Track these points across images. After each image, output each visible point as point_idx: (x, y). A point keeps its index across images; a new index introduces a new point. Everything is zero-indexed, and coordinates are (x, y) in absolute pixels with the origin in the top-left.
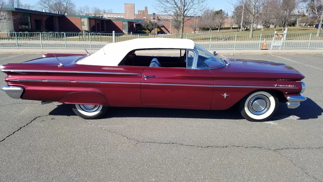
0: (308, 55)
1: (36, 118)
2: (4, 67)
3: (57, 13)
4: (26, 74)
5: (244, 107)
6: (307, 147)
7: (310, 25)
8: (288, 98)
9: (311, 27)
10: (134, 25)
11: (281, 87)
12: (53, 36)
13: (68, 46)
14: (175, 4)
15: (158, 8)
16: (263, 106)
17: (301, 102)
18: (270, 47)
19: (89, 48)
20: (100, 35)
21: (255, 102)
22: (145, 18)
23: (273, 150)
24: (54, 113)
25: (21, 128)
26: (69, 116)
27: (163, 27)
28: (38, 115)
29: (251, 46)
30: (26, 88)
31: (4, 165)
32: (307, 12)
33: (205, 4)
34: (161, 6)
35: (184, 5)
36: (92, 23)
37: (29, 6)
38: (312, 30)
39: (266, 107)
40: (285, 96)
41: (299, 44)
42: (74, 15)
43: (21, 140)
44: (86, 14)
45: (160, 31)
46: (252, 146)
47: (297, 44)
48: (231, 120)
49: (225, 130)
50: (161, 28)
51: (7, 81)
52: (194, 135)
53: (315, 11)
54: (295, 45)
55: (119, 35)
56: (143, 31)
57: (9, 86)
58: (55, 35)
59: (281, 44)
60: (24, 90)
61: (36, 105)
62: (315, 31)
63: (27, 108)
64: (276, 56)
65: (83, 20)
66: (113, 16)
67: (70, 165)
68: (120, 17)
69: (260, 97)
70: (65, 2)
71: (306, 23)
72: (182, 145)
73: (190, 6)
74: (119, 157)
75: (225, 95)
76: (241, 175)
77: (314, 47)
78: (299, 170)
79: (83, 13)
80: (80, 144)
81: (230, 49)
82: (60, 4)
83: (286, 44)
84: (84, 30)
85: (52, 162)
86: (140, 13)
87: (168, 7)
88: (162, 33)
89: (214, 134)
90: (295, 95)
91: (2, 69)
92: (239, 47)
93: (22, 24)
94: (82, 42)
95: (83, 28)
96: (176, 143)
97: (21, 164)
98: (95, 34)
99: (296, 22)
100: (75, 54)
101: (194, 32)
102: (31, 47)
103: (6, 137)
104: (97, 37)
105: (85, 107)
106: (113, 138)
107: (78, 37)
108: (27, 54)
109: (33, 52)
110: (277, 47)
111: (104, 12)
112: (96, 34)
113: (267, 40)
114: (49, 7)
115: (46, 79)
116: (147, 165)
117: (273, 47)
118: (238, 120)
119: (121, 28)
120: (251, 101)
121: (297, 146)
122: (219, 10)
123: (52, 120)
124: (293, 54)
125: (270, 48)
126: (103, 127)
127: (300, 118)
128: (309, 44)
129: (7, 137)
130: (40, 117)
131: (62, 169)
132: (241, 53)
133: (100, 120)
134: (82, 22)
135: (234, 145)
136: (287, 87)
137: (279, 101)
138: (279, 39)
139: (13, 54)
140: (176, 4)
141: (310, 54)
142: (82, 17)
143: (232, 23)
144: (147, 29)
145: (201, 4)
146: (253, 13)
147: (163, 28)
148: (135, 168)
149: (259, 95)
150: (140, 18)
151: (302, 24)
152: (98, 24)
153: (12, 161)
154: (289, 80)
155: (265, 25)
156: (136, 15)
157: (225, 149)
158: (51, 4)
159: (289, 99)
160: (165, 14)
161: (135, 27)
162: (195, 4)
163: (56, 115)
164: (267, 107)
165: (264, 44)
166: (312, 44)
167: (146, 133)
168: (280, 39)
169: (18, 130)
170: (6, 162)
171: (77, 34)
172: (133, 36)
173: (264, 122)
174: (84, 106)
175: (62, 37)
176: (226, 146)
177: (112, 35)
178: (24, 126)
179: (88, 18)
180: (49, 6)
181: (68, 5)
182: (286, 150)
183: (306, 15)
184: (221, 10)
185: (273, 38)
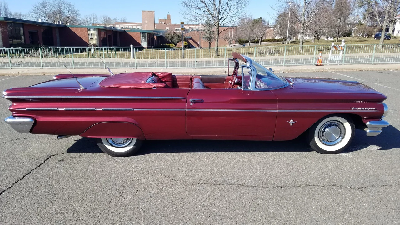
0: (373, 71)
1: (50, 157)
2: (7, 93)
3: (57, 24)
4: (37, 100)
5: (314, 137)
6: (396, 183)
7: (368, 35)
8: (368, 123)
9: (370, 37)
10: (155, 37)
11: (360, 110)
12: (54, 52)
13: (76, 65)
14: (207, 10)
15: (187, 16)
16: (337, 134)
17: (383, 129)
18: (327, 62)
19: (103, 67)
20: (114, 50)
21: (327, 129)
22: (168, 28)
23: (356, 188)
24: (73, 149)
25: (32, 170)
26: (93, 153)
27: (191, 39)
28: (52, 153)
29: (301, 61)
30: (38, 118)
31: (18, 219)
32: (364, 20)
33: (244, 11)
34: (190, 13)
35: (219, 12)
36: (103, 36)
37: (20, 15)
38: (371, 41)
39: (340, 135)
40: (364, 121)
41: (359, 58)
42: (78, 26)
43: (35, 186)
44: (93, 24)
45: (187, 44)
46: (329, 184)
47: (356, 58)
48: (297, 152)
49: (293, 166)
50: (189, 41)
51: (12, 111)
52: (255, 173)
53: (377, 18)
54: (354, 60)
55: (139, 49)
56: (167, 44)
57: (15, 116)
58: (56, 51)
59: (340, 58)
60: (35, 121)
61: (47, 140)
62: (375, 42)
63: (34, 144)
64: (335, 73)
65: (90, 32)
66: (127, 27)
67: (105, 217)
68: (137, 27)
69: (333, 123)
70: (67, 9)
71: (364, 32)
72: (242, 186)
73: (226, 13)
74: (167, 203)
75: (291, 122)
76: (324, 222)
77: (379, 61)
78: (392, 212)
79: (89, 23)
80: (113, 188)
81: (278, 65)
82: (60, 12)
83: (345, 59)
84: (93, 44)
85: (81, 214)
86: (161, 22)
87: (199, 15)
88: (189, 47)
89: (280, 171)
90: (375, 120)
91: (5, 95)
92: (289, 62)
93: (12, 38)
94: (92, 59)
95: (90, 42)
96: (235, 184)
97: (40, 218)
98: (108, 49)
99: (352, 31)
100: (85, 74)
101: (230, 45)
102: (29, 66)
103: (14, 183)
104: (111, 52)
105: (114, 141)
106: (154, 180)
107: (87, 53)
108: (24, 76)
109: (32, 73)
110: (335, 62)
111: (116, 22)
112: (110, 49)
113: (323, 54)
114: (47, 16)
115: (64, 107)
116: (204, 213)
117: (331, 62)
118: (306, 153)
119: (139, 42)
120: (322, 129)
121: (384, 183)
122: (258, 18)
123: (71, 159)
124: (356, 70)
125: (326, 64)
126: (139, 166)
127: (381, 148)
128: (373, 59)
129: (16, 182)
130: (54, 155)
131: (96, 222)
132: (292, 71)
133: (133, 157)
134: (89, 34)
135: (308, 184)
136: (366, 110)
137: (356, 128)
138: (337, 52)
139: (5, 75)
140: (209, 11)
141: (375, 70)
142: (89, 28)
143: (275, 34)
144: (172, 42)
145: (240, 11)
146: (303, 21)
147: (190, 41)
148: (189, 217)
149: (331, 121)
150: (161, 28)
151: (359, 34)
152: (110, 37)
153: (28, 214)
154: (368, 102)
155: (316, 35)
156: (157, 25)
157: (298, 189)
158: (48, 12)
159: (369, 125)
160: (196, 23)
161: (156, 39)
162: (232, 11)
163: (75, 152)
164: (342, 135)
165: (319, 59)
166: (377, 58)
167: (195, 172)
168: (339, 52)
169: (29, 173)
170: (20, 215)
171: (85, 49)
172: (154, 51)
173: (338, 154)
174: (112, 140)
175: (66, 54)
176: (298, 186)
177: (129, 50)
178: (36, 167)
179: (97, 29)
180: (46, 14)
181: (70, 13)
182: (372, 188)
183: (363, 23)
184: (261, 18)
185: (330, 51)
